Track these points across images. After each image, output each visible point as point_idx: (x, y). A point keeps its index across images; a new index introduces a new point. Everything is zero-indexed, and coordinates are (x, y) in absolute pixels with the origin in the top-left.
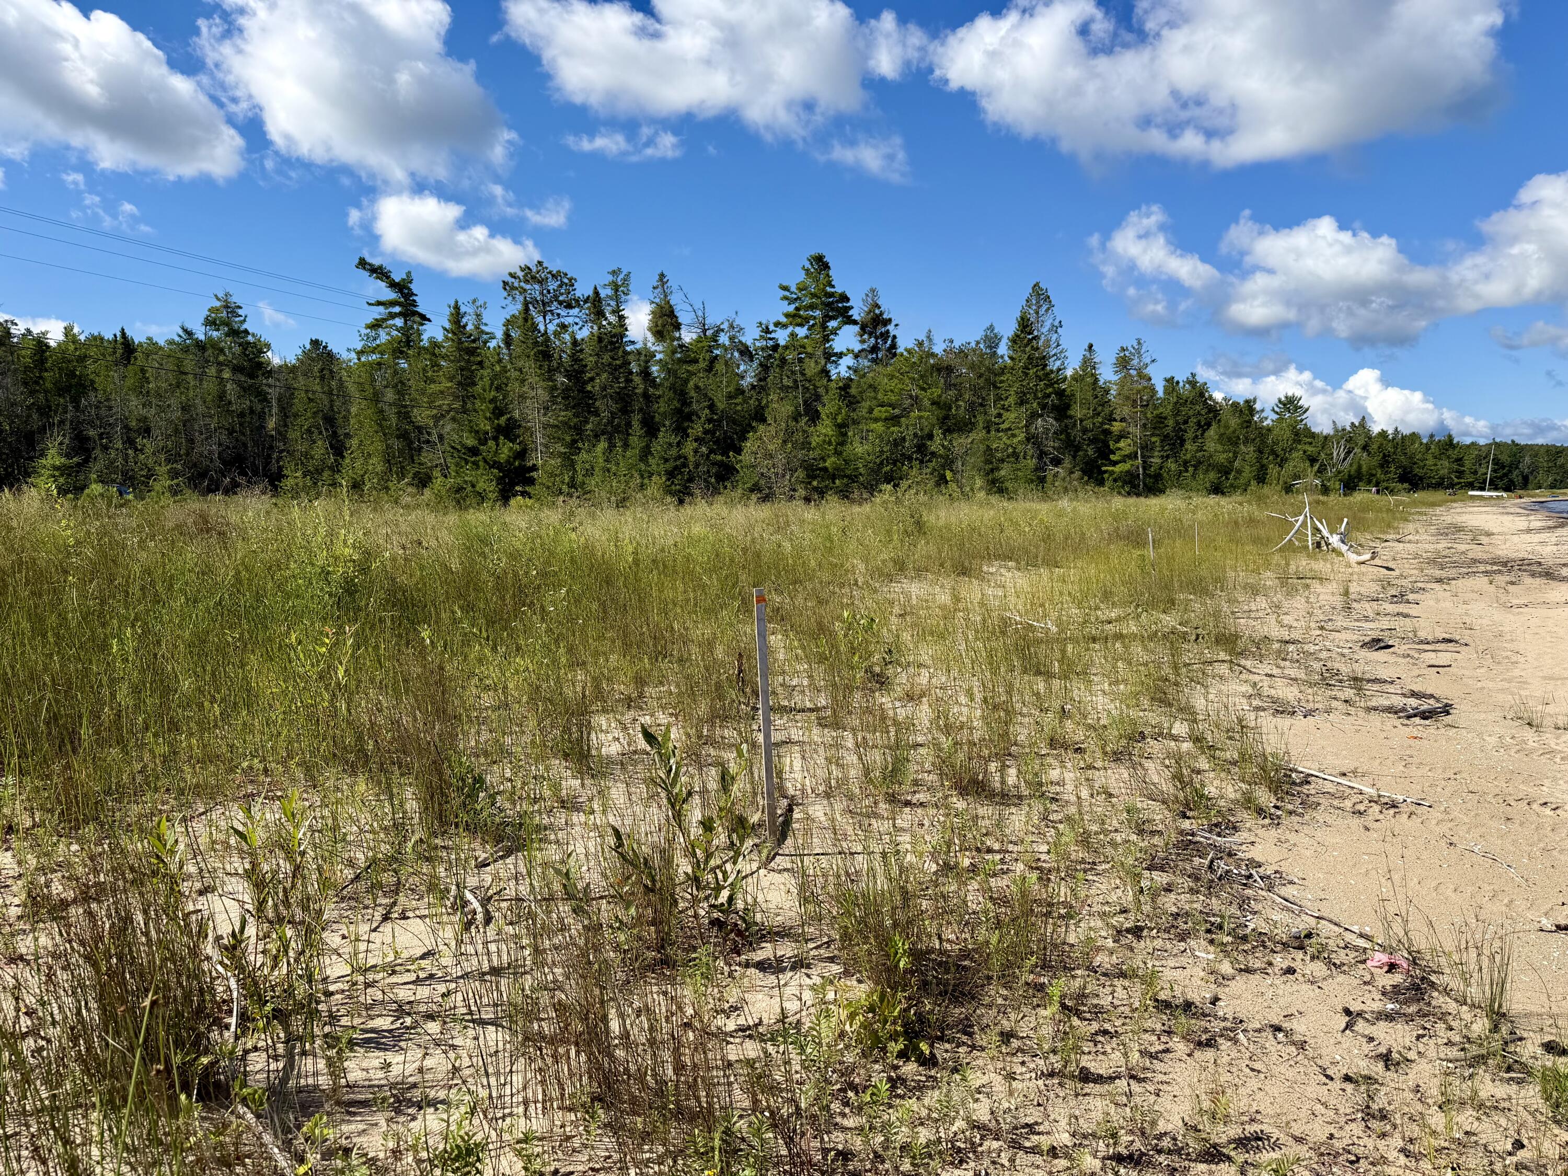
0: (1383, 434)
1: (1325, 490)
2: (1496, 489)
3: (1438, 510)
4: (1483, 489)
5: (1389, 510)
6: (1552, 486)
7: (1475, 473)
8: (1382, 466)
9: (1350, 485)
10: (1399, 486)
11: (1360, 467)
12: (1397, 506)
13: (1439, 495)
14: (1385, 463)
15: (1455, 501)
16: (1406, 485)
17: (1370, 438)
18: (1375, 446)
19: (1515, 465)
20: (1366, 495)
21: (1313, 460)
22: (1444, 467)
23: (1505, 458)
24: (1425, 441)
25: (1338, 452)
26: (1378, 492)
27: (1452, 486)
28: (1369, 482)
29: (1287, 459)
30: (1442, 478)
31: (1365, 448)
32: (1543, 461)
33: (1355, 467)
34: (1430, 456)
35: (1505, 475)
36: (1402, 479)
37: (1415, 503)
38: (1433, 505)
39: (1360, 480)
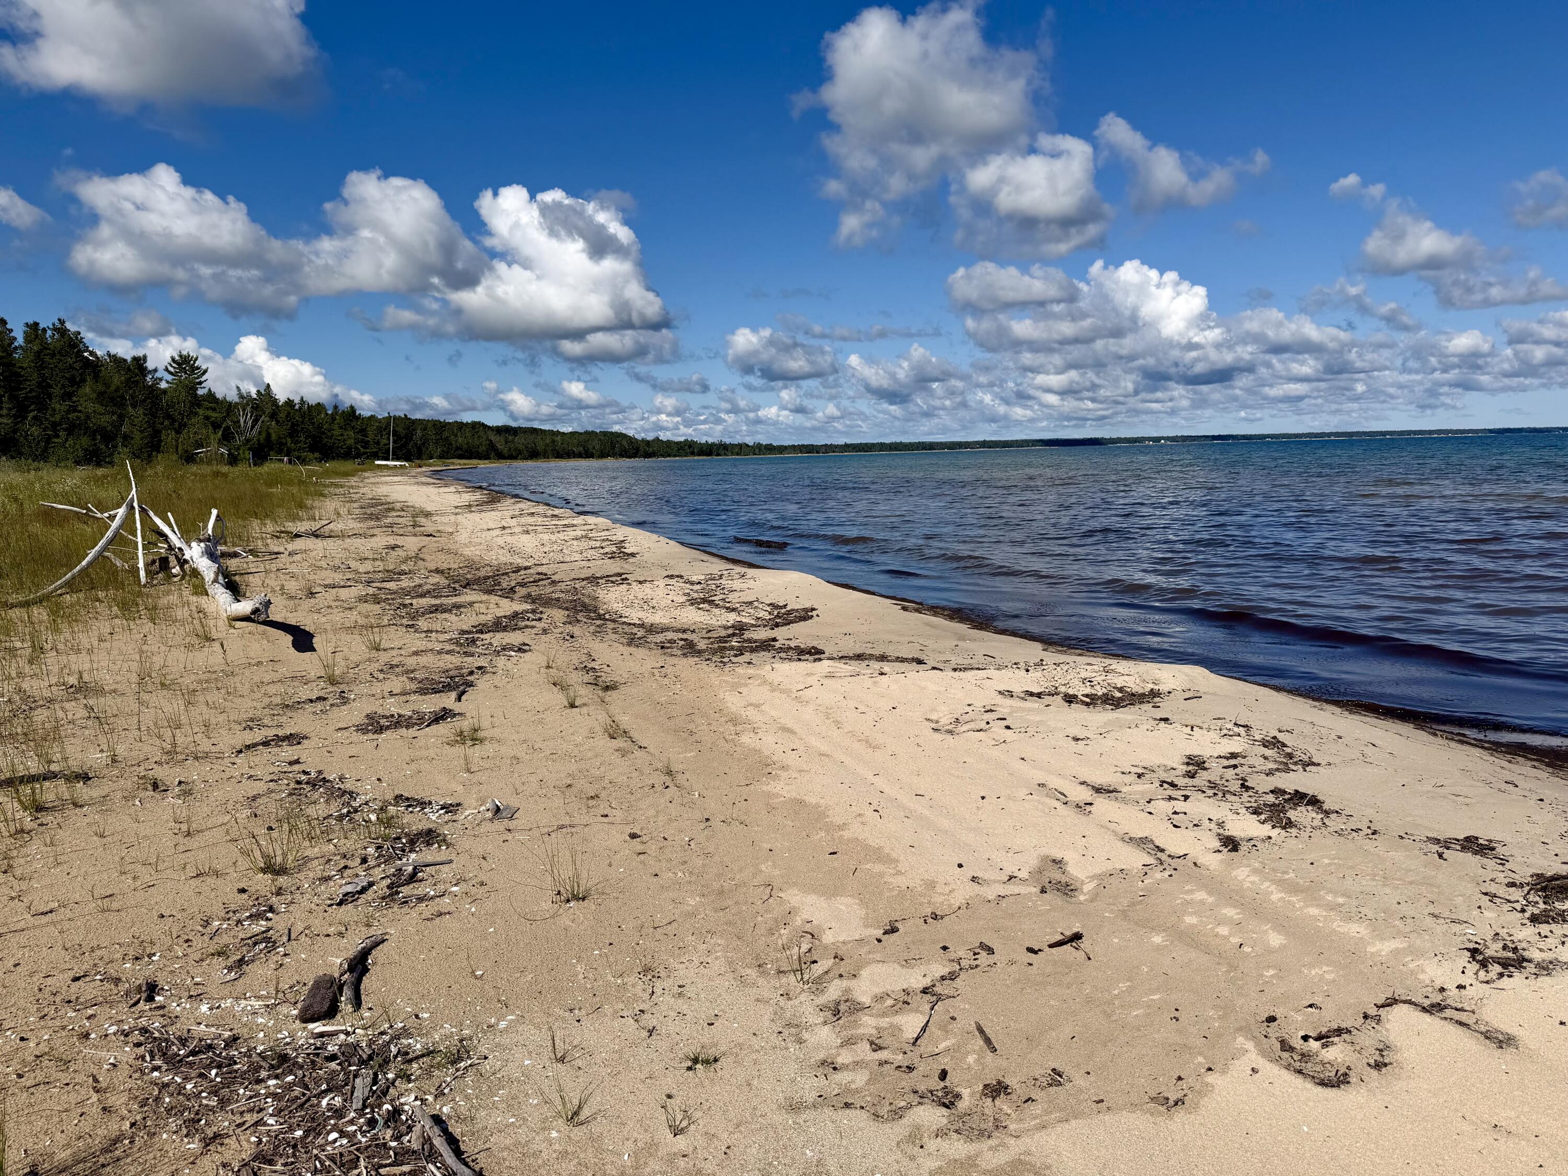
0: (289, 403)
1: (233, 460)
2: (398, 459)
3: (353, 481)
4: (388, 459)
5: (301, 482)
6: (441, 457)
7: (378, 443)
8: (291, 435)
9: (261, 454)
10: (310, 455)
11: (269, 435)
12: (310, 477)
13: (348, 465)
14: (293, 432)
15: (365, 471)
16: (317, 455)
17: (277, 406)
18: (282, 415)
19: (409, 436)
20: (277, 465)
21: (216, 426)
22: (350, 437)
23: (400, 429)
24: (330, 412)
25: (245, 420)
26: (290, 462)
27: (358, 456)
28: (280, 452)
29: (185, 425)
30: (350, 448)
31: (273, 416)
32: (431, 432)
33: (264, 435)
34: (336, 427)
35: (404, 446)
36: (312, 449)
37: (327, 474)
38: (346, 475)
39: (272, 449)
